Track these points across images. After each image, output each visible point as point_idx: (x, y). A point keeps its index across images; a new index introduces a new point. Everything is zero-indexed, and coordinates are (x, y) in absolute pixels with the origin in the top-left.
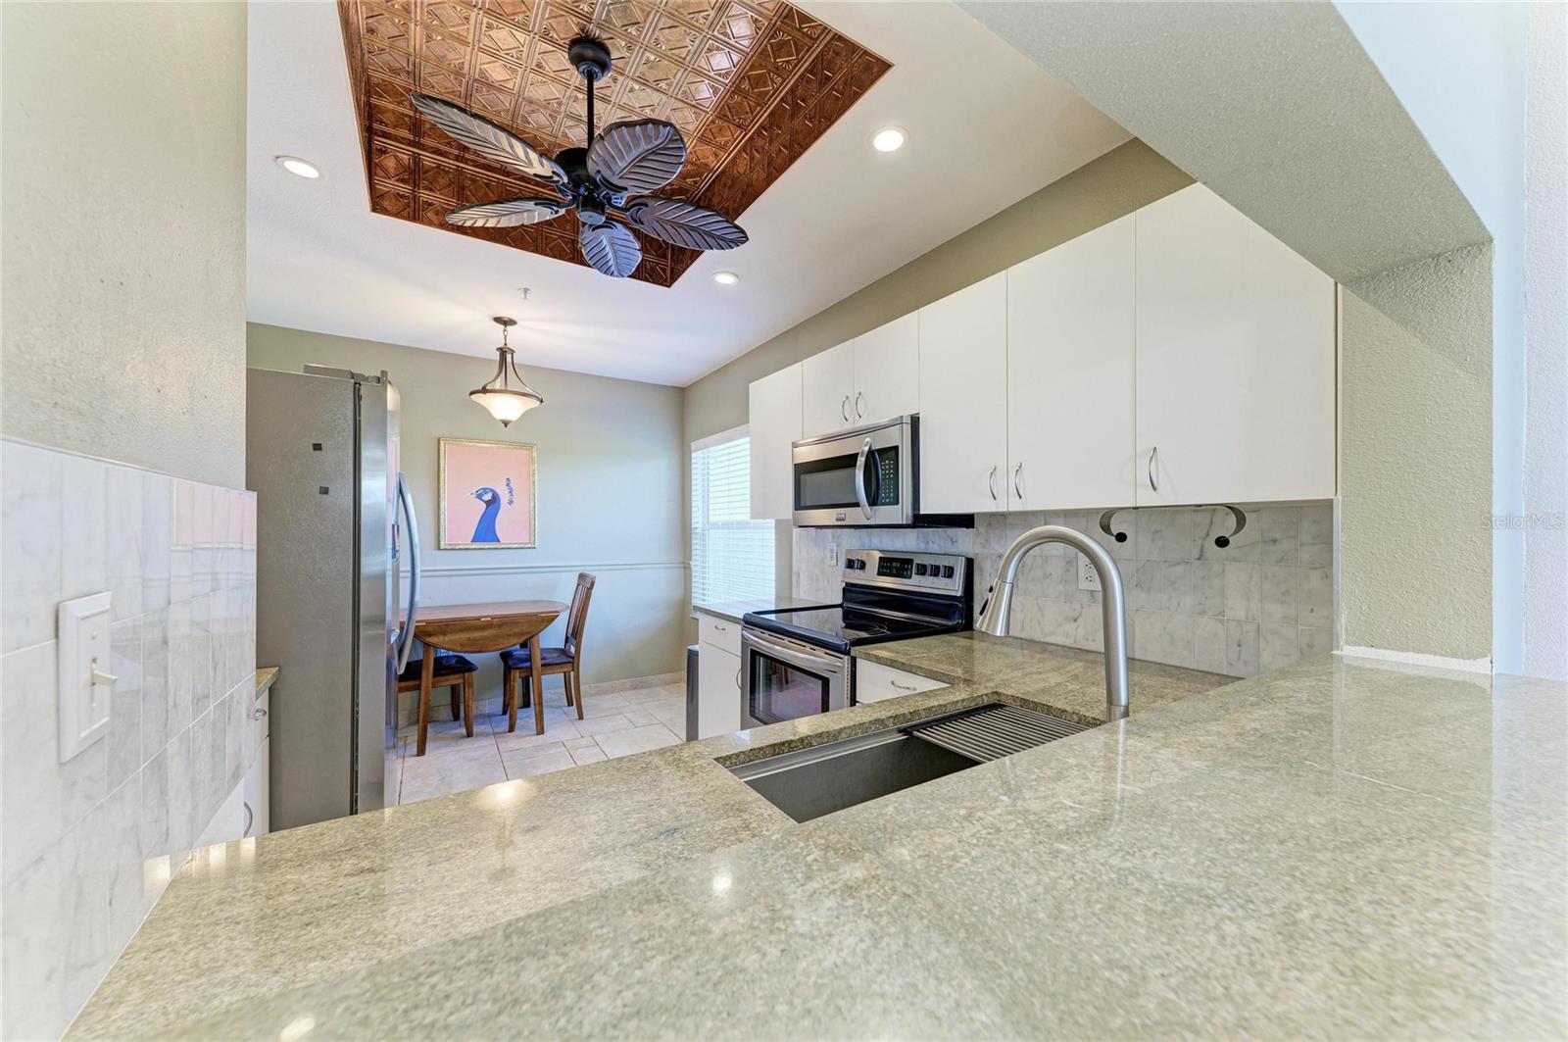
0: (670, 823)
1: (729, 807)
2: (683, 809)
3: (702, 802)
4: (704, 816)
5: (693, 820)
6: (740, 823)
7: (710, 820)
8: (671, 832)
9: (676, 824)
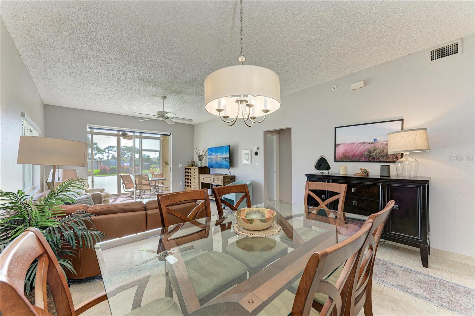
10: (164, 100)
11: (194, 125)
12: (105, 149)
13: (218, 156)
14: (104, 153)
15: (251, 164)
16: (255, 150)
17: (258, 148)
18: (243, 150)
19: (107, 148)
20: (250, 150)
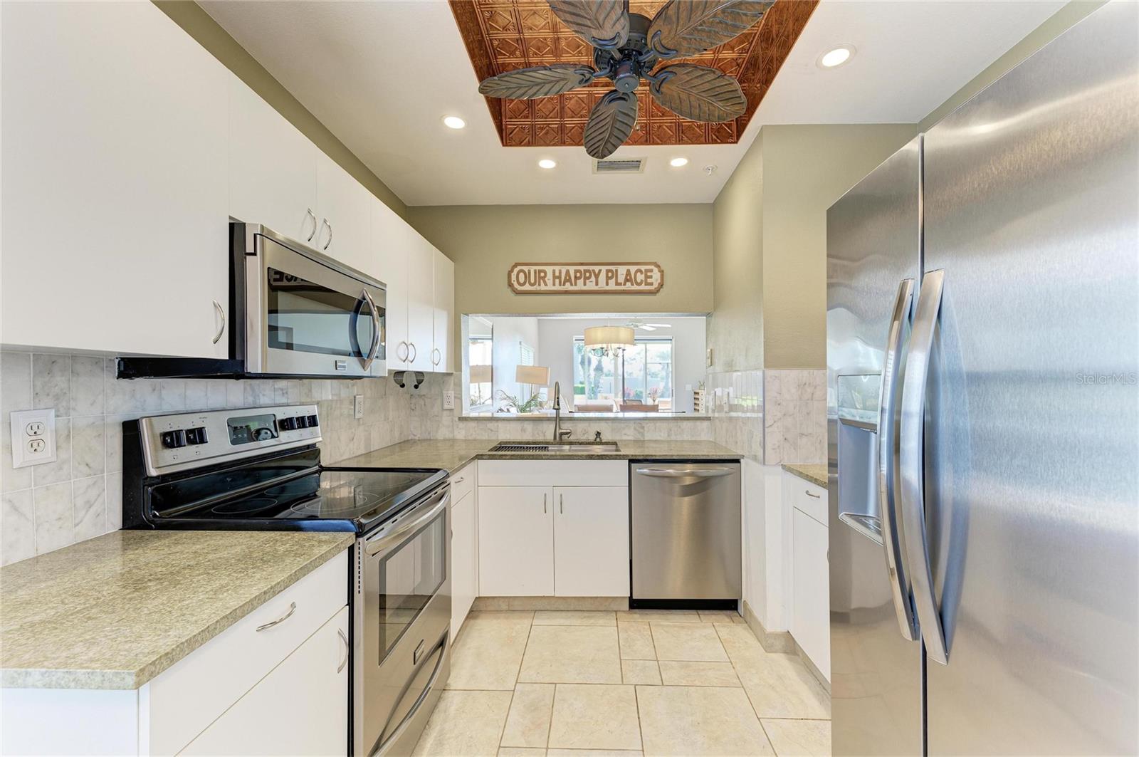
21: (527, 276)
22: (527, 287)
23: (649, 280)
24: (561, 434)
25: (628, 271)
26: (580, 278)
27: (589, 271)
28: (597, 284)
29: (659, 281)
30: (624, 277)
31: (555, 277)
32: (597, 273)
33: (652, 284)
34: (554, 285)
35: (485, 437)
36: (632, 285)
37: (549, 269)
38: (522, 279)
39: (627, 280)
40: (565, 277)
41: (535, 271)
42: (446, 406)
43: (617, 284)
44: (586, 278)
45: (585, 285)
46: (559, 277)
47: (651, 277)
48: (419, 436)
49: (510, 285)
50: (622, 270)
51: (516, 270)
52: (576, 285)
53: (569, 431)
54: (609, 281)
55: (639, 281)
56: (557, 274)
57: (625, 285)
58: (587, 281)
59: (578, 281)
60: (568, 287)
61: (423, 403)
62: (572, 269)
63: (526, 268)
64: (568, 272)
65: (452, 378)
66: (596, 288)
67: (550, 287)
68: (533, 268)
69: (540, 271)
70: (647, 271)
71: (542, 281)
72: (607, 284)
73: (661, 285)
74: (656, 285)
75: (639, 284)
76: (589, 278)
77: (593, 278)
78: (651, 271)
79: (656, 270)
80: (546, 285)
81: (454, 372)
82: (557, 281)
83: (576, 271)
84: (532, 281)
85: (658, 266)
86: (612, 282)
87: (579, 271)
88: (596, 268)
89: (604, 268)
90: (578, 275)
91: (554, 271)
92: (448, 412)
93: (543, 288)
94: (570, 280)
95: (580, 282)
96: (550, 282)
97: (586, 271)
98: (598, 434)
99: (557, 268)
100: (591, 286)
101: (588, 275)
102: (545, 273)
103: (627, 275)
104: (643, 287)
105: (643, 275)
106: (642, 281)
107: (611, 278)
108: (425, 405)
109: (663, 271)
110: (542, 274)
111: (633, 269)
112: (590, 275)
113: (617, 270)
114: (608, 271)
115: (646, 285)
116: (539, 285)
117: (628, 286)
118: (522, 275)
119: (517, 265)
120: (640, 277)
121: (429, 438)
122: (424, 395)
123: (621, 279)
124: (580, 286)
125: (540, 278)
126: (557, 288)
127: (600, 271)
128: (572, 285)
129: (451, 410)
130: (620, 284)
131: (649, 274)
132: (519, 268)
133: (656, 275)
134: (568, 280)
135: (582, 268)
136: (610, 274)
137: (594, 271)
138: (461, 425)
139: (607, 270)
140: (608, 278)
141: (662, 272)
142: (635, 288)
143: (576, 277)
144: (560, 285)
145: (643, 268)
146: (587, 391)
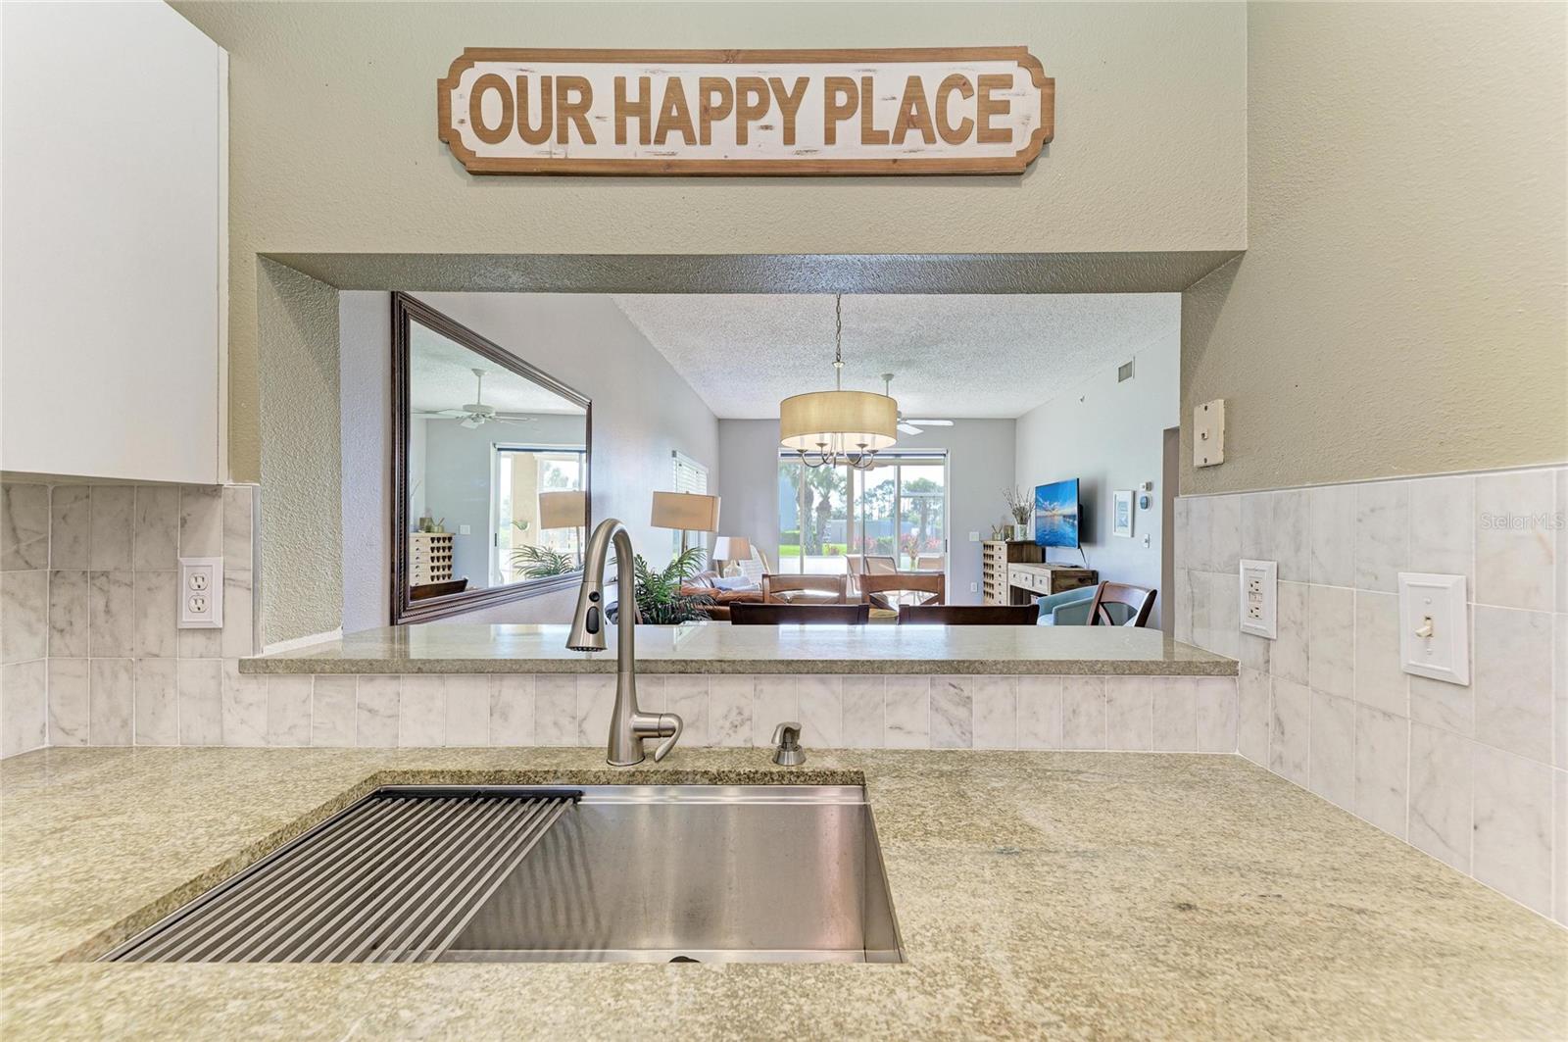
0: (1006, 861)
1: (932, 859)
2: (987, 874)
3: (962, 876)
4: (965, 858)
5: (979, 856)
6: (932, 839)
7: (960, 852)
8: (1007, 852)
9: (1000, 859)
10: (887, 382)
11: (1015, 420)
12: (875, 490)
13: (1054, 512)
14: (874, 499)
15: (1133, 536)
16: (1142, 493)
17: (1149, 486)
18: (1115, 493)
19: (881, 487)
20: (1130, 494)
21: (514, 103)
22: (513, 148)
23: (996, 122)
24: (641, 735)
25: (914, 84)
26: (722, 113)
27: (757, 85)
28: (789, 138)
29: (1036, 123)
30: (896, 107)
31: (622, 108)
32: (789, 92)
33: (1005, 136)
34: (621, 139)
35: (346, 741)
36: (929, 139)
37: (601, 77)
38: (492, 118)
39: (906, 121)
40: (666, 110)
41: (546, 82)
42: (188, 619)
43: (870, 136)
44: (746, 115)
45: (742, 139)
46: (642, 109)
47: (1004, 108)
48: (82, 733)
49: (448, 137)
50: (890, 81)
51: (469, 78)
52: (706, 140)
53: (671, 722)
54: (840, 125)
55: (954, 124)
56: (633, 95)
57: (899, 138)
58: (752, 125)
59: (714, 124)
60: (675, 148)
61: (100, 604)
62: (691, 76)
63: (508, 72)
64: (674, 87)
65: (219, 505)
66: (786, 153)
67: (606, 149)
68: (536, 72)
69: (566, 84)
70: (989, 82)
71: (571, 122)
72: (830, 138)
73: (1044, 139)
74: (1021, 141)
75: (955, 137)
76: (761, 111)
77: (774, 115)
78: (1005, 82)
79: (1022, 77)
80: (588, 138)
81: (227, 482)
82: (633, 124)
83: (707, 86)
84: (535, 123)
85: (1032, 64)
86: (849, 130)
87: (721, 85)
88: (788, 74)
89: (818, 74)
90: (716, 99)
91: (620, 85)
92: (199, 641)
93: (576, 150)
94: (682, 123)
95: (724, 129)
96: (604, 131)
97: (745, 85)
98: (790, 734)
99: (632, 72)
100: (765, 145)
101: (753, 99)
102: (586, 89)
103: (908, 100)
104: (972, 150)
105: (973, 103)
106: (967, 124)
107: (847, 112)
108: (107, 611)
109: (1051, 83)
110: (574, 97)
111: (932, 75)
112: (764, 103)
113: (868, 83)
114: (832, 85)
115: (982, 139)
116: (563, 139)
117: (914, 147)
118: (491, 99)
119: (471, 57)
120: (961, 109)
121: (122, 742)
122: (105, 574)
123: (886, 117)
124: (722, 145)
125: (565, 109)
126: (634, 150)
127: (802, 83)
128: (690, 139)
129: (211, 632)
130: (880, 138)
131: (996, 95)
132: (482, 68)
133: (1024, 104)
134: (675, 119)
135: (731, 72)
136: (841, 99)
137: (777, 83)
138: (255, 690)
139: (828, 80)
140: (833, 114)
141: (1046, 86)
142: (942, 151)
143: (706, 111)
144: (644, 140)
145: (972, 71)
146: (802, 541)
